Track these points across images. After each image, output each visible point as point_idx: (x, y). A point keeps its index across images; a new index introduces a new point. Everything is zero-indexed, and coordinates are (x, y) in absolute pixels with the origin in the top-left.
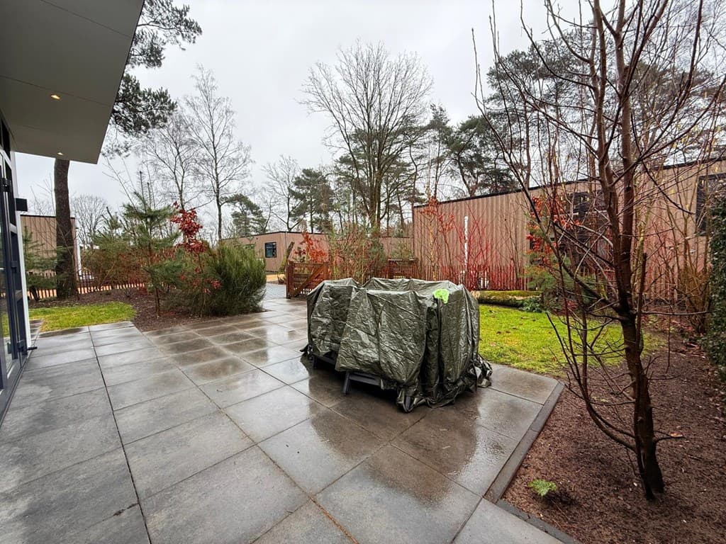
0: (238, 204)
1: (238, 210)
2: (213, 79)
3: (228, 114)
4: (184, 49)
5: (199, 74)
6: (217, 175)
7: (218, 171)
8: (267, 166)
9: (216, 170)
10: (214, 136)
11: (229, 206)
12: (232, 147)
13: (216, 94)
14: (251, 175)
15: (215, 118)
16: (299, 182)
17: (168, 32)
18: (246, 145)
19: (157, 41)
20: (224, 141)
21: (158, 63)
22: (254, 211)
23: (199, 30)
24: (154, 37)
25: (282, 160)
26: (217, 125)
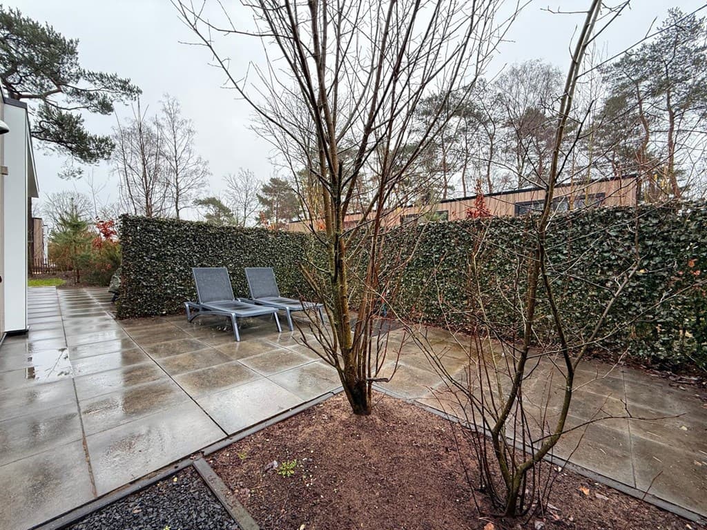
0: (211, 206)
1: (212, 213)
2: (178, 104)
3: (191, 134)
4: (126, 105)
5: (165, 100)
6: (177, 184)
7: (178, 181)
8: (228, 176)
9: (177, 179)
10: (176, 151)
11: (202, 208)
12: (191, 161)
13: (180, 117)
14: (209, 185)
15: (178, 137)
16: (266, 189)
17: (114, 95)
18: (204, 159)
19: (107, 100)
20: (185, 155)
21: (111, 110)
22: (227, 213)
23: (139, 91)
24: (105, 97)
25: (241, 171)
26: (180, 142)
